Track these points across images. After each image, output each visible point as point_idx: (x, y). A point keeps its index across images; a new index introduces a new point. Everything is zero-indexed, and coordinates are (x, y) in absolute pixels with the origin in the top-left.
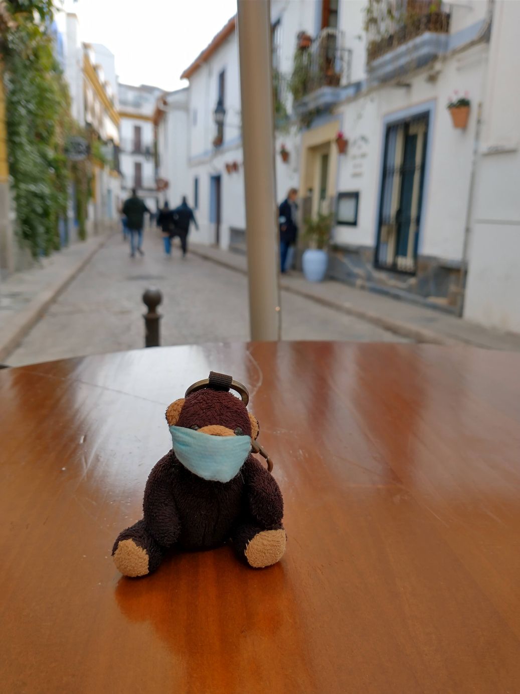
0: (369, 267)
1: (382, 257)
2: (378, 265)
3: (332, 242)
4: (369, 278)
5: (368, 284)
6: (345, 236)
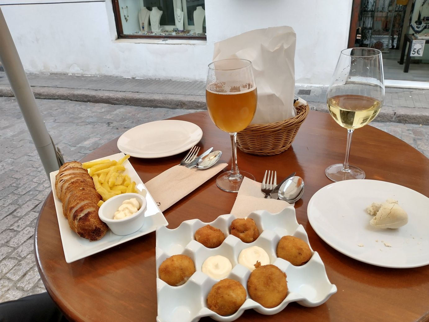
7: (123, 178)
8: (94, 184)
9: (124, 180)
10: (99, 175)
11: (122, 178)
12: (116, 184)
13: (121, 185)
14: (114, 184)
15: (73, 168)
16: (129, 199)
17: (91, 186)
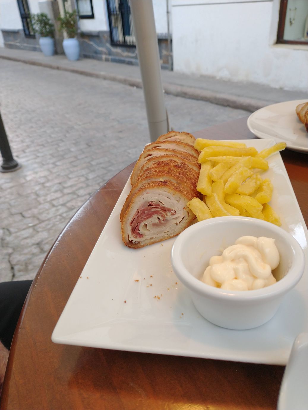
0: (108, 45)
1: (115, 38)
2: (114, 43)
3: (79, 31)
4: (110, 53)
5: (110, 57)
6: (87, 26)
7: (258, 183)
8: (198, 177)
9: (259, 189)
10: (214, 164)
11: (256, 183)
12: (240, 190)
13: (250, 195)
14: (237, 189)
15: (179, 143)
16: (258, 236)
17: (190, 179)
